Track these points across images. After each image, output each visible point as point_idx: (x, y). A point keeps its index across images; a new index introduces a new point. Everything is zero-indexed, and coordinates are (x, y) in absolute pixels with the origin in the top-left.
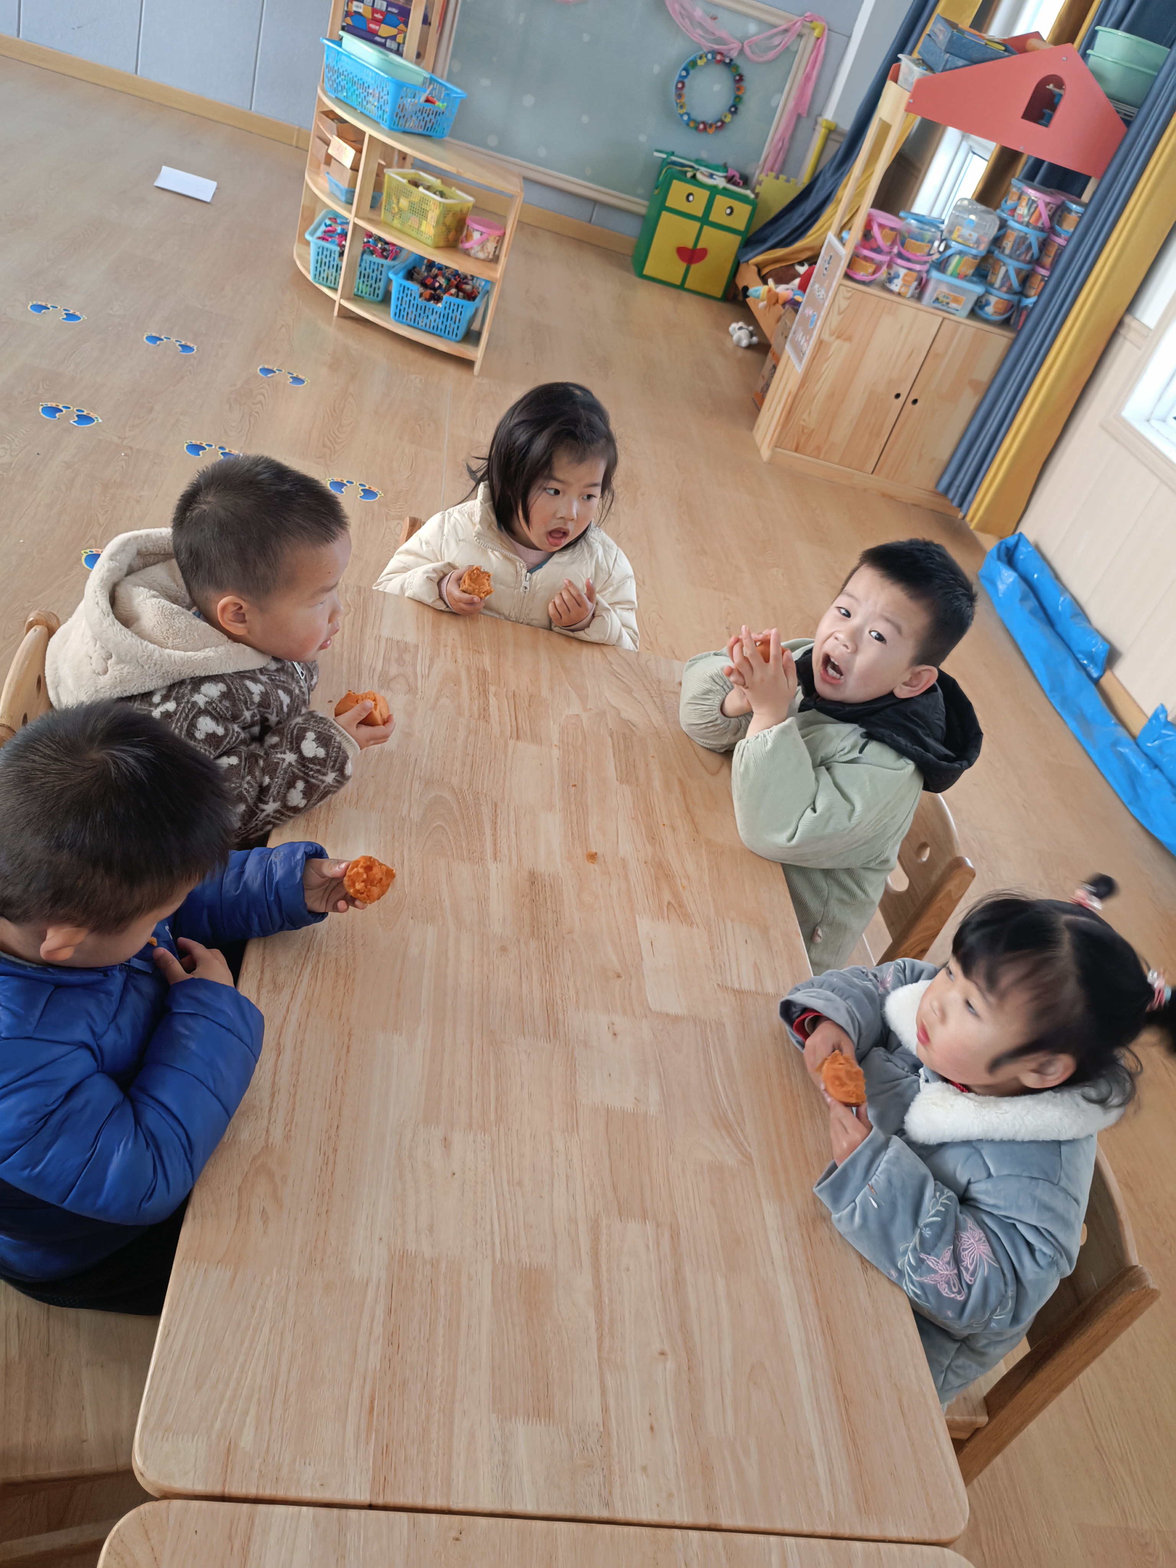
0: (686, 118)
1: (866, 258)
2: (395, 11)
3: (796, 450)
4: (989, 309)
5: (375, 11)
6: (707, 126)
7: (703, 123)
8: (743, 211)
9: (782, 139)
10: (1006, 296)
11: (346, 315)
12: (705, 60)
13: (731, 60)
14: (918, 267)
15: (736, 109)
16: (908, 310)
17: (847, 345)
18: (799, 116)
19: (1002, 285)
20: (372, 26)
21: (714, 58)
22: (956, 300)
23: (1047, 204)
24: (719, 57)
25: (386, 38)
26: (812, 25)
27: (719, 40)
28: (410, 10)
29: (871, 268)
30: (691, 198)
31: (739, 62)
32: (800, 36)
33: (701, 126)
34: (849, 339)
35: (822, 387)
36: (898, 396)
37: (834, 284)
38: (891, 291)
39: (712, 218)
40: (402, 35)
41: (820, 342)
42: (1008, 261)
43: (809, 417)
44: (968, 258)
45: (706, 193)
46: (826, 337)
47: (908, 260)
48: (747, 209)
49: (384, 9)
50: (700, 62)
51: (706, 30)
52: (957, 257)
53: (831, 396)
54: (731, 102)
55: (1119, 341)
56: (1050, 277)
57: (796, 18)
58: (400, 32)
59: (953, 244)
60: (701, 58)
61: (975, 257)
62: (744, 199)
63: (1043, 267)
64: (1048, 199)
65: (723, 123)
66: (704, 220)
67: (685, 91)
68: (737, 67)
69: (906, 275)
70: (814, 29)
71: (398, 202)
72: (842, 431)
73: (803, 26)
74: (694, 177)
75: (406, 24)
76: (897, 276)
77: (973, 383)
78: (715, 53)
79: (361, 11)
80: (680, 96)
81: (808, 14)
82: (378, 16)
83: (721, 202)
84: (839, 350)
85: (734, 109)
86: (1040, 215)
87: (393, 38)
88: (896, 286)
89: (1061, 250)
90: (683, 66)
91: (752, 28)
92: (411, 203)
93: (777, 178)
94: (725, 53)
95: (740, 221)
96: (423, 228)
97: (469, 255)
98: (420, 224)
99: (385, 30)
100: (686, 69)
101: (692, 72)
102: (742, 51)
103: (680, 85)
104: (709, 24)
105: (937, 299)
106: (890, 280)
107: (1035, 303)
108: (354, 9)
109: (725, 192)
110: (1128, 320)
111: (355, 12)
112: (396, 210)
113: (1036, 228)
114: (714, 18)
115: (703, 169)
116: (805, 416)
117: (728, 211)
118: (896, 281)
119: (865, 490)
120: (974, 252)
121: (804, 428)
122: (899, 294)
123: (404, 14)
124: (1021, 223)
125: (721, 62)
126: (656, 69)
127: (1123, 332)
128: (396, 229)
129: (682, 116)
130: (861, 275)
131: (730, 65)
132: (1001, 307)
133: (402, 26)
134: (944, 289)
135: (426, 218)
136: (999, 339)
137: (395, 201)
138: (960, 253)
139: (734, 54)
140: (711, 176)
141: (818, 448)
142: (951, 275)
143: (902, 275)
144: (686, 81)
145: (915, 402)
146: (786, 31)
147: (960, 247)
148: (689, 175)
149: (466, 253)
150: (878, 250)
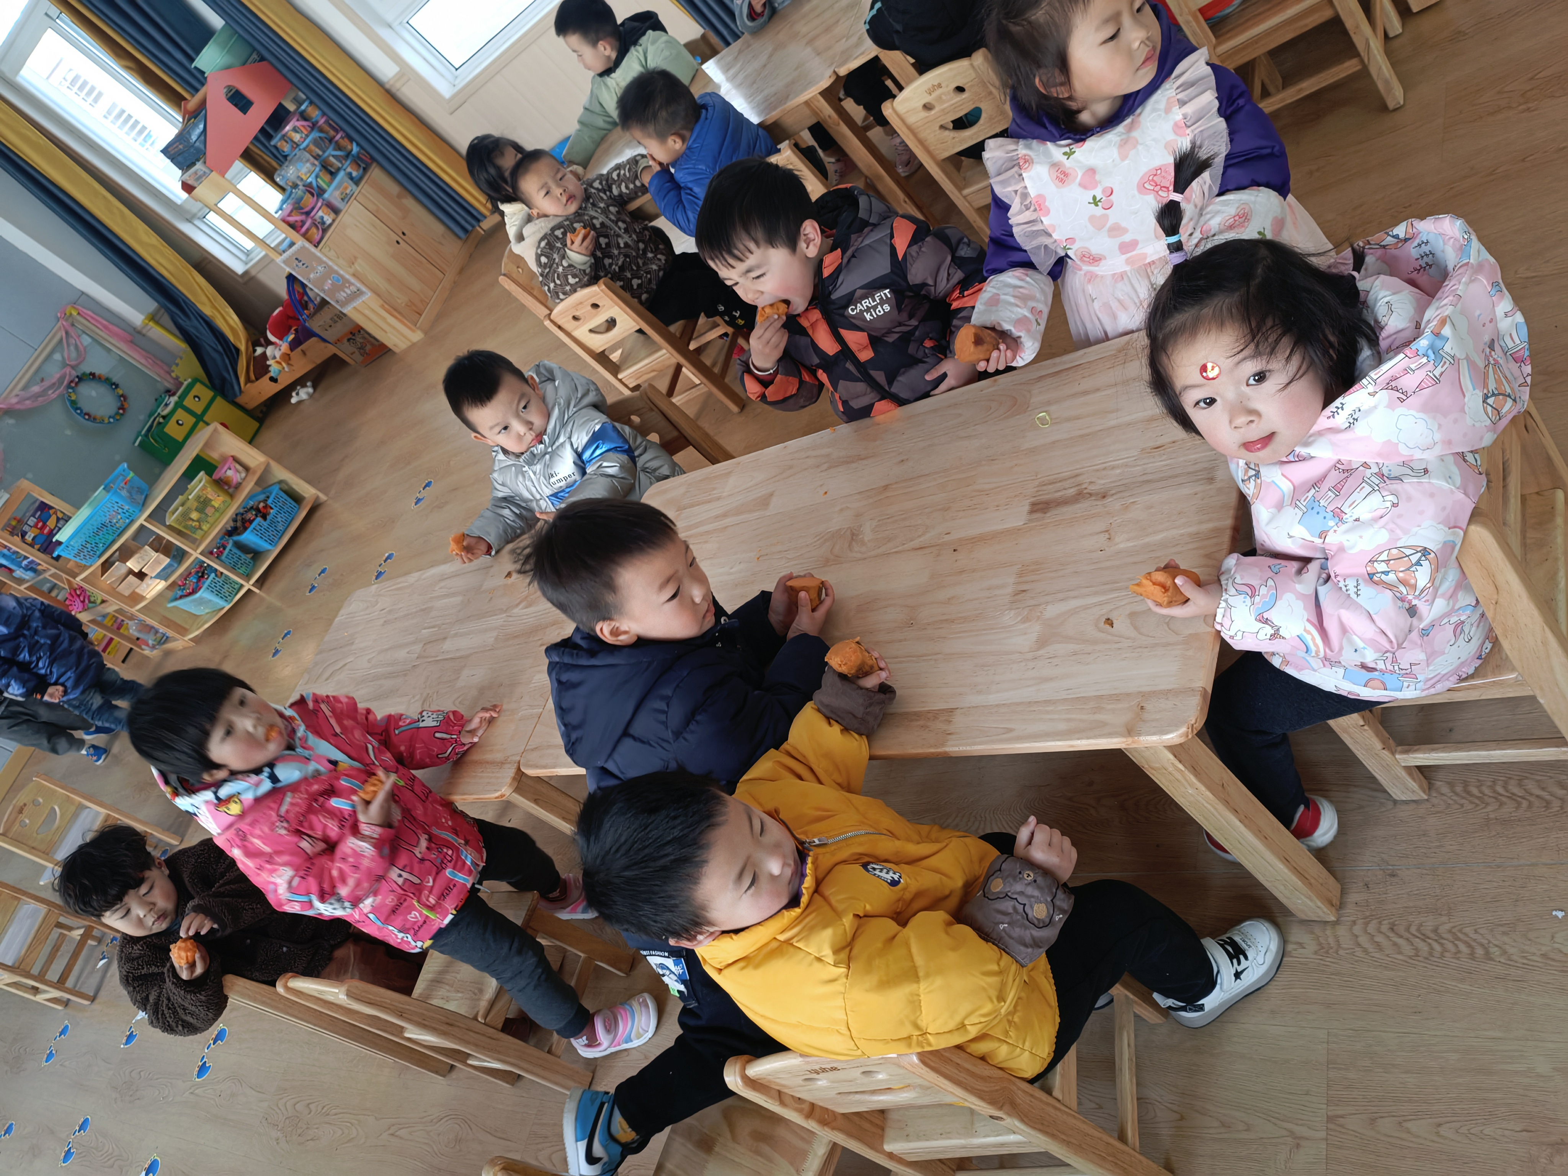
0: (112, 420)
1: (308, 230)
2: (39, 513)
3: (421, 315)
4: (354, 174)
5: (36, 526)
6: (122, 408)
7: (119, 409)
8: (199, 389)
9: (146, 358)
10: (348, 162)
11: (261, 582)
12: (73, 394)
13: (77, 377)
14: (319, 204)
15: (114, 384)
16: (344, 218)
17: (359, 260)
18: (132, 342)
19: (341, 162)
20: (46, 531)
21: (72, 388)
22: (346, 188)
23: (298, 120)
24: (73, 385)
25: (56, 526)
26: (68, 314)
27: (61, 380)
28: (42, 502)
29: (314, 230)
30: (180, 422)
31: (80, 371)
32: (73, 325)
33: (121, 411)
34: (356, 258)
35: (383, 285)
36: (398, 242)
37: (319, 254)
38: (330, 225)
39: (199, 413)
40: (58, 512)
41: (354, 275)
42: (326, 154)
43: (401, 299)
44: (321, 174)
45: (180, 411)
46: (351, 271)
47: (313, 208)
48: (198, 386)
49: (35, 520)
50: (73, 398)
51: (50, 387)
52: (319, 180)
53: (389, 281)
54: (108, 387)
55: (399, 95)
56: (344, 131)
57: (59, 324)
58: (55, 513)
59: (310, 180)
60: (70, 396)
61: (320, 170)
62: (190, 387)
63: (334, 137)
64: (295, 119)
65: (122, 396)
66: (199, 418)
67: (92, 414)
68: (84, 374)
69: (323, 211)
70: (71, 314)
71: (193, 520)
72: (414, 283)
73: (66, 320)
74: (164, 417)
75: (51, 508)
76: (322, 218)
77: (399, 196)
78: (69, 386)
79: (33, 535)
80: (94, 420)
81: (59, 315)
82: (40, 525)
83: (189, 402)
84: (360, 266)
85: (114, 386)
86: (303, 126)
87: (58, 519)
88: (328, 220)
89: (326, 122)
90: (73, 411)
91: (58, 356)
92: (197, 510)
93: (177, 365)
94: (72, 379)
95: (206, 394)
96: (216, 505)
97: (240, 484)
98: (214, 507)
99: (51, 523)
100: (76, 409)
101: (79, 406)
102: (73, 367)
103: (87, 417)
104: (47, 384)
105: (342, 199)
106: (323, 223)
107: (358, 144)
108: (30, 539)
109: (182, 397)
110: (387, 86)
111: (33, 539)
112: (197, 524)
113: (310, 132)
114: (42, 380)
115: (159, 410)
116: (399, 301)
117: (197, 399)
118: (325, 219)
119: (455, 282)
120: (318, 169)
121: (407, 305)
122: (334, 221)
123: (44, 507)
124: (305, 140)
125: (77, 384)
126: (68, 432)
127: (394, 90)
128: (210, 528)
129: (110, 422)
130: (317, 237)
131: (81, 379)
132: (355, 166)
133: (51, 511)
134: (337, 193)
135: (211, 500)
136: (376, 173)
137: (191, 523)
138: (317, 177)
139: (74, 373)
140: (166, 405)
141: (422, 301)
142: (329, 186)
143: (323, 214)
144: (85, 410)
145: (404, 234)
146: (67, 333)
147: (313, 175)
148: (161, 420)
149: (238, 486)
150: (303, 223)
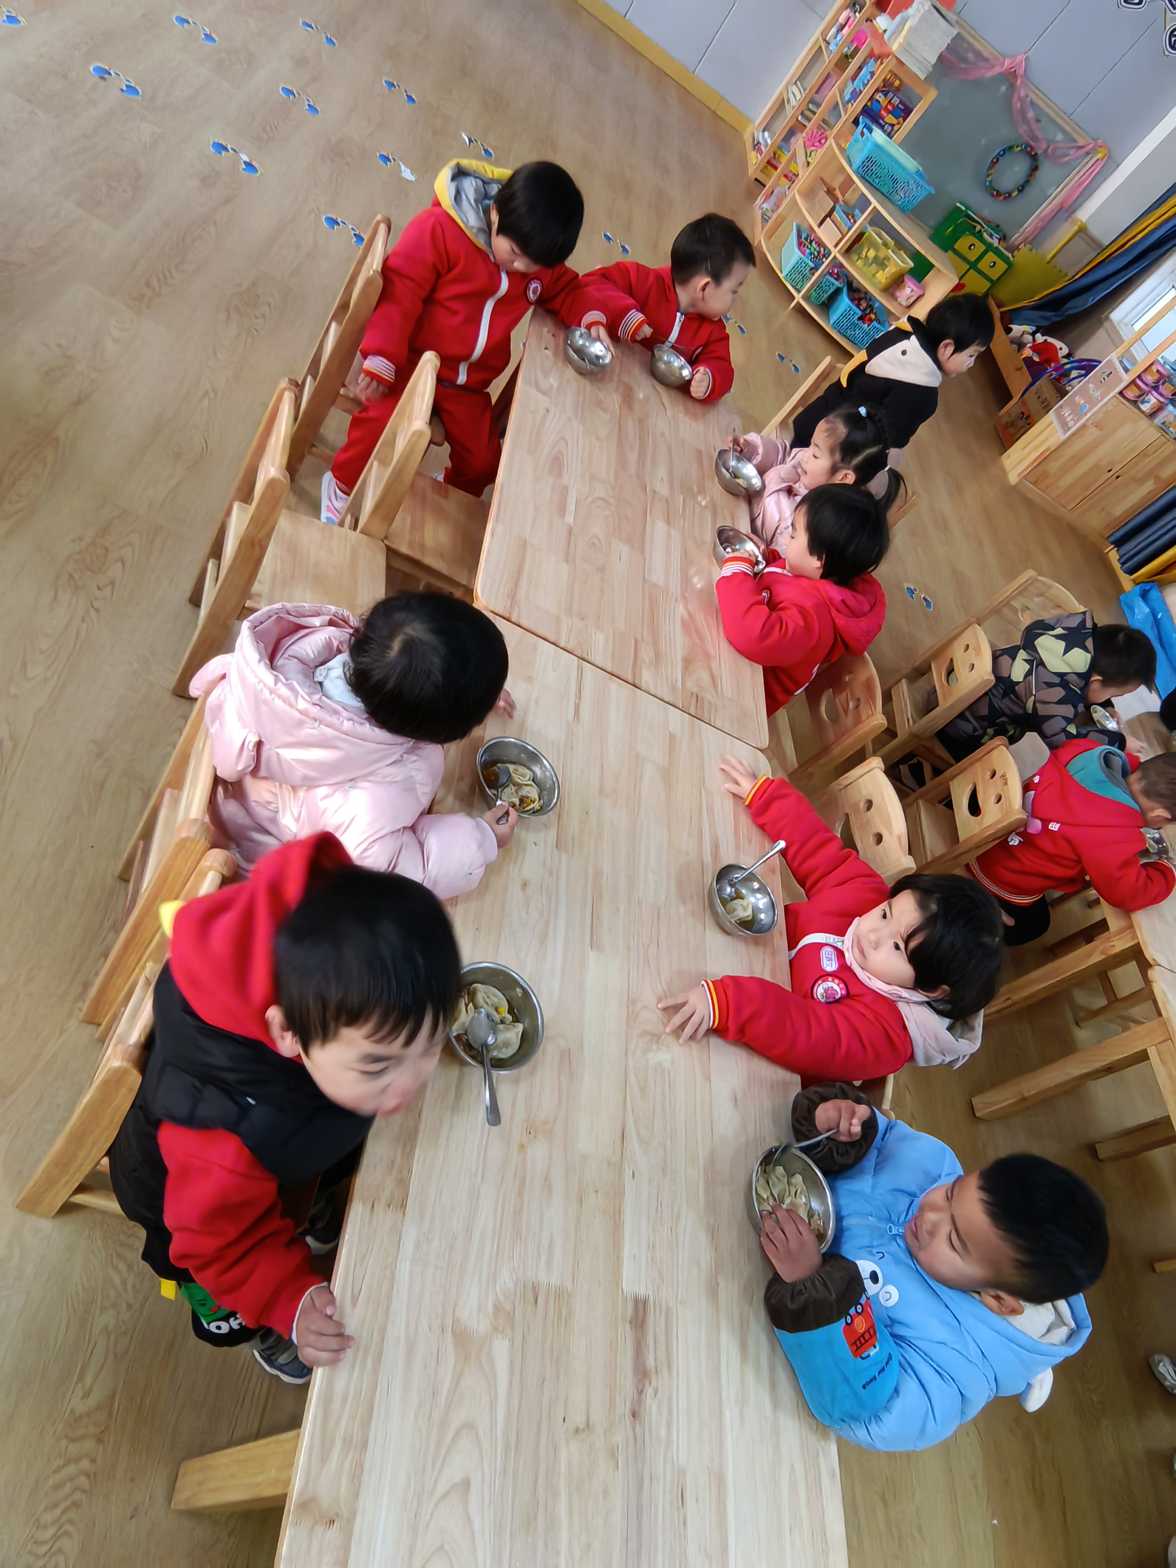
0: (988, 183)
1: (1138, 387)
2: (902, 107)
3: (1034, 484)
5: (890, 104)
6: (999, 194)
7: (997, 191)
9: (1043, 220)
11: (800, 310)
12: (1019, 149)
13: (1036, 154)
14: (1161, 400)
15: (1023, 189)
16: (1144, 423)
17: (1098, 433)
18: (1061, 208)
20: (883, 112)
21: (1026, 149)
24: (1029, 150)
25: (886, 125)
26: (1100, 150)
27: (1035, 138)
28: (912, 111)
30: (972, 248)
31: (1041, 157)
32: (1087, 154)
33: (995, 193)
34: (1101, 430)
35: (1070, 452)
37: (1111, 394)
38: (1139, 409)
39: (978, 265)
40: (899, 126)
41: (1084, 426)
43: (1052, 467)
45: (983, 247)
46: (1089, 424)
47: (1159, 394)
48: (1004, 266)
49: (896, 104)
50: (1016, 149)
51: (1029, 128)
53: (1073, 458)
54: (1021, 183)
57: (1091, 141)
58: (898, 122)
60: (1018, 146)
62: (1005, 259)
65: (1010, 195)
66: (973, 265)
67: (997, 165)
68: (1038, 161)
69: (1155, 403)
70: (1099, 153)
71: (868, 252)
72: (1066, 481)
73: (1094, 148)
74: (980, 233)
75: (905, 119)
76: (1148, 401)
78: (1028, 145)
79: (881, 100)
81: (1100, 141)
82: (890, 107)
83: (990, 256)
84: (1092, 433)
85: (1021, 189)
87: (893, 125)
88: (1145, 407)
90: (1002, 148)
91: (1060, 137)
92: (877, 256)
93: (1031, 250)
94: (1035, 149)
95: (998, 274)
96: (878, 275)
97: (896, 299)
98: (877, 272)
99: (890, 119)
100: (1004, 150)
101: (1007, 154)
102: (1046, 151)
103: (995, 160)
104: (1033, 124)
105: (1163, 423)
106: (1143, 402)
108: (877, 97)
109: (995, 250)
111: (877, 100)
112: (864, 256)
114: (1038, 121)
115: (987, 228)
116: (1050, 466)
117: (992, 264)
118: (1146, 404)
119: (1060, 520)
121: (1045, 472)
122: (1143, 412)
123: (906, 112)
125: (1029, 153)
126: (983, 142)
128: (857, 267)
129: (986, 181)
130: (1129, 395)
133: (901, 120)
134: (1171, 418)
135: (884, 270)
137: (866, 249)
139: (1040, 152)
140: (991, 236)
141: (1048, 486)
143: (1152, 402)
144: (1001, 160)
145: (1118, 477)
146: (1082, 147)
148: (978, 230)
149: (894, 297)
150: (1146, 383)
